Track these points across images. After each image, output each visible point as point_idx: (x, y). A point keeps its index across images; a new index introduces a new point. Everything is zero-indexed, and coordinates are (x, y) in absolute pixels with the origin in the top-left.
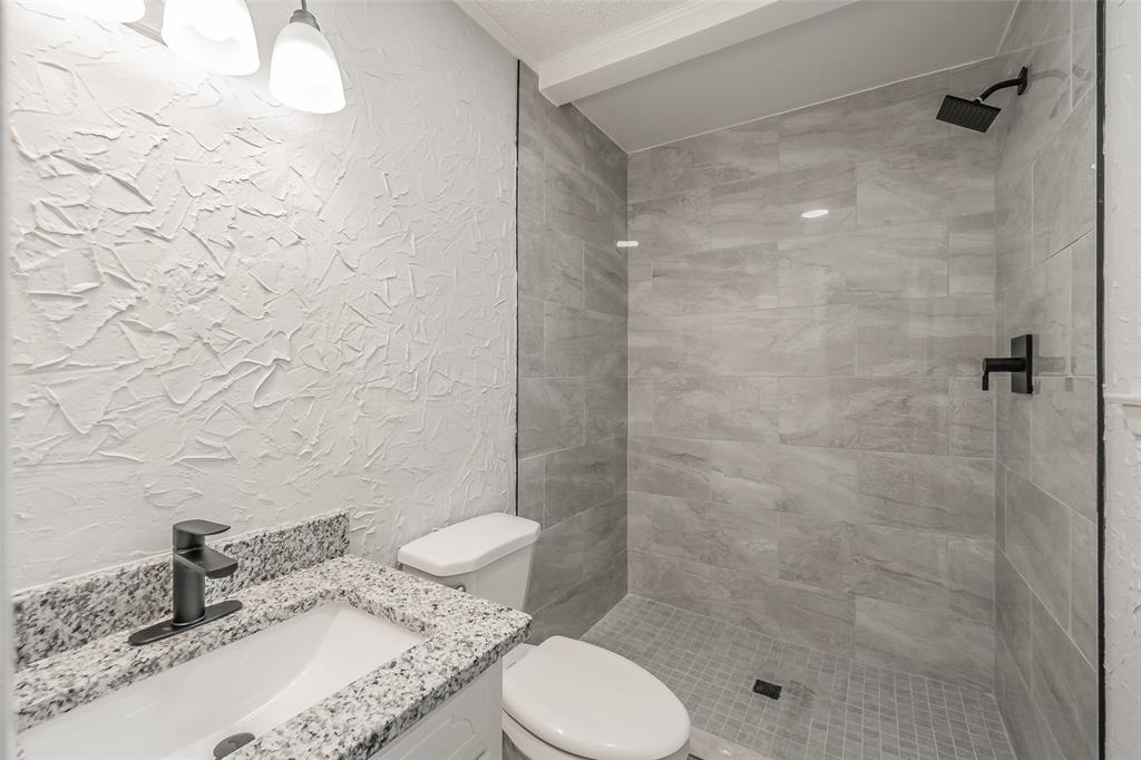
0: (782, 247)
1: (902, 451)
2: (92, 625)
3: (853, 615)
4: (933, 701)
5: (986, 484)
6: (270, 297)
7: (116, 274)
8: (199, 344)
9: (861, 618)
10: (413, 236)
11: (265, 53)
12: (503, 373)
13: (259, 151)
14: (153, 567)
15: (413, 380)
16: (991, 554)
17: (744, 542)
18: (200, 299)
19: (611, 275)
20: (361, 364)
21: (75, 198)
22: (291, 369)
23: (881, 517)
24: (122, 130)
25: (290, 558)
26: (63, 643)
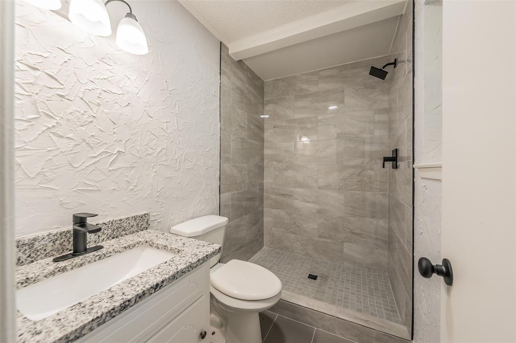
0: (319, 118)
1: (359, 191)
2: (36, 255)
3: (343, 249)
4: (368, 277)
5: (385, 201)
6: (116, 126)
7: (46, 112)
8: (84, 143)
9: (346, 250)
10: (177, 106)
11: (114, 28)
12: (214, 161)
13: (111, 68)
14: (64, 232)
15: (177, 162)
16: (387, 225)
17: (306, 225)
18: (85, 125)
19: (258, 127)
20: (155, 154)
21: (28, 80)
22: (125, 155)
23: (352, 214)
24: (50, 54)
25: (124, 230)
26: (22, 262)
